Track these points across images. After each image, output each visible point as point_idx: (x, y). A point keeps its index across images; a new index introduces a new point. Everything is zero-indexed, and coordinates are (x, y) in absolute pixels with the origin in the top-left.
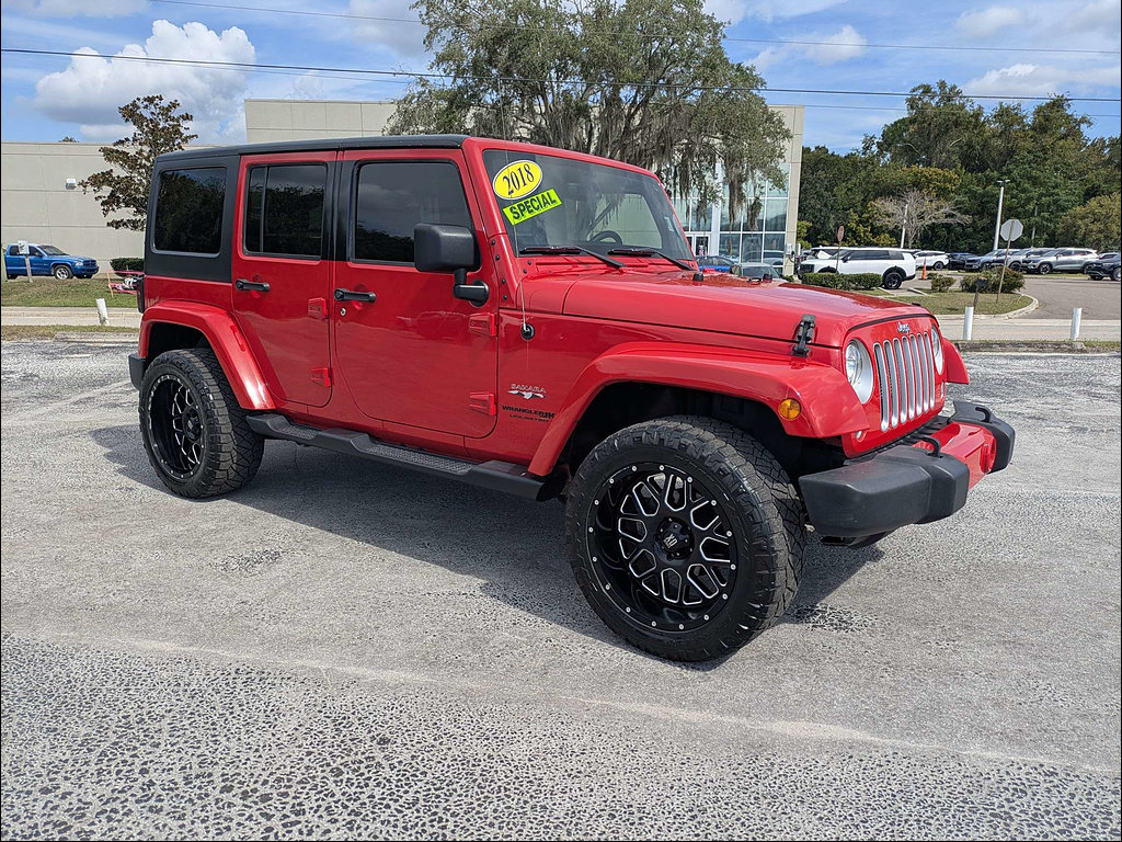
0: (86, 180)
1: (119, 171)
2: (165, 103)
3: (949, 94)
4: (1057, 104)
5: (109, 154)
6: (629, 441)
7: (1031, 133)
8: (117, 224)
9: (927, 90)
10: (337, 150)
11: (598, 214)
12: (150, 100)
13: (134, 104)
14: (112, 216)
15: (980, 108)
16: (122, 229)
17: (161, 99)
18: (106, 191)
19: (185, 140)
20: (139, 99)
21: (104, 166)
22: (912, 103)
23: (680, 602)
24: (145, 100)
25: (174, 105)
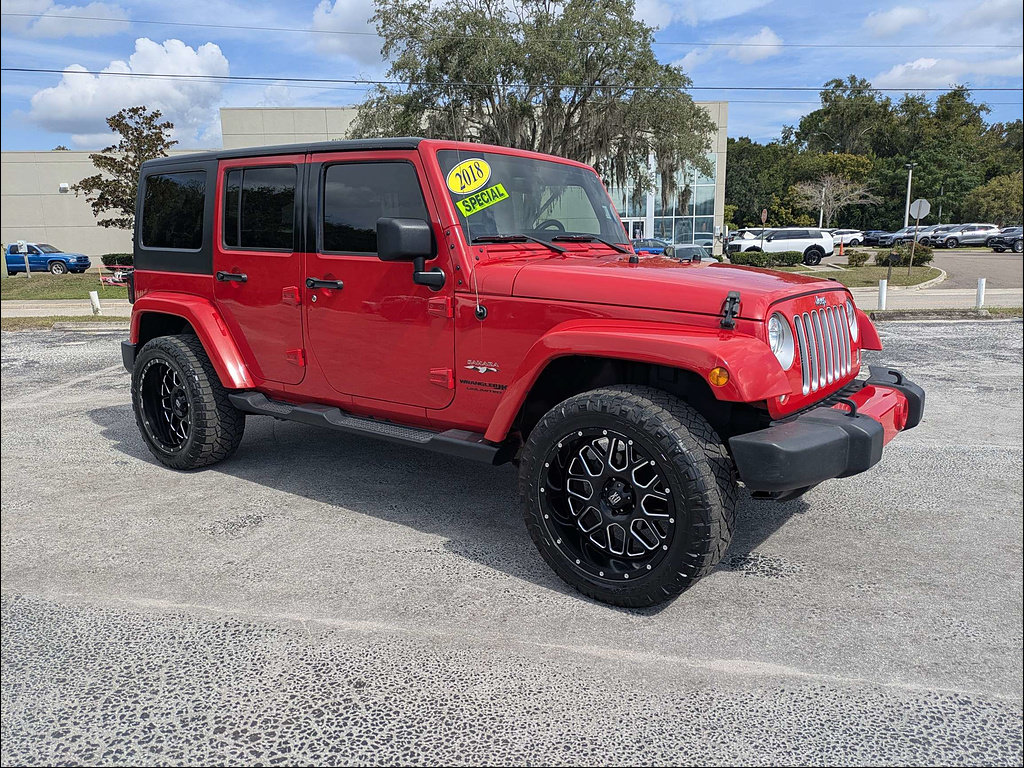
0: (78, 185)
1: (108, 176)
2: (148, 113)
3: (859, 87)
4: (958, 94)
5: (99, 160)
6: (574, 409)
7: (935, 120)
8: (106, 223)
9: (839, 84)
10: (306, 153)
11: (543, 203)
12: (135, 111)
13: (120, 115)
14: (103, 216)
15: (888, 99)
16: (111, 228)
17: (144, 110)
18: (96, 193)
19: (167, 146)
20: (124, 110)
21: (93, 171)
22: (826, 96)
23: (625, 554)
24: (130, 111)
25: (156, 115)
